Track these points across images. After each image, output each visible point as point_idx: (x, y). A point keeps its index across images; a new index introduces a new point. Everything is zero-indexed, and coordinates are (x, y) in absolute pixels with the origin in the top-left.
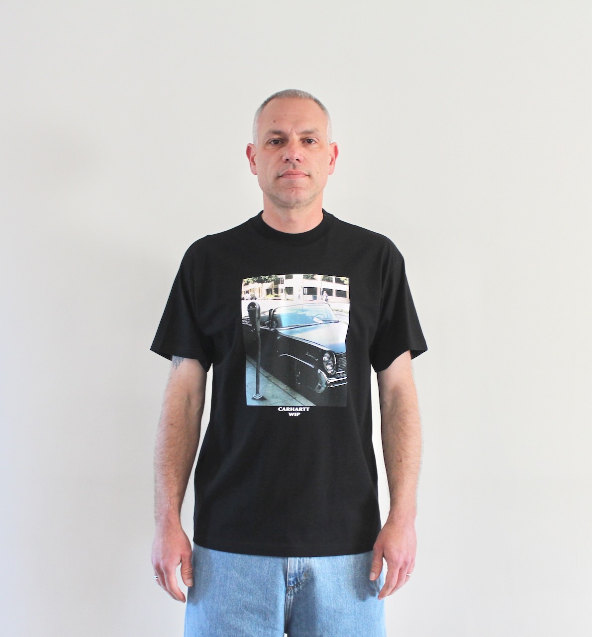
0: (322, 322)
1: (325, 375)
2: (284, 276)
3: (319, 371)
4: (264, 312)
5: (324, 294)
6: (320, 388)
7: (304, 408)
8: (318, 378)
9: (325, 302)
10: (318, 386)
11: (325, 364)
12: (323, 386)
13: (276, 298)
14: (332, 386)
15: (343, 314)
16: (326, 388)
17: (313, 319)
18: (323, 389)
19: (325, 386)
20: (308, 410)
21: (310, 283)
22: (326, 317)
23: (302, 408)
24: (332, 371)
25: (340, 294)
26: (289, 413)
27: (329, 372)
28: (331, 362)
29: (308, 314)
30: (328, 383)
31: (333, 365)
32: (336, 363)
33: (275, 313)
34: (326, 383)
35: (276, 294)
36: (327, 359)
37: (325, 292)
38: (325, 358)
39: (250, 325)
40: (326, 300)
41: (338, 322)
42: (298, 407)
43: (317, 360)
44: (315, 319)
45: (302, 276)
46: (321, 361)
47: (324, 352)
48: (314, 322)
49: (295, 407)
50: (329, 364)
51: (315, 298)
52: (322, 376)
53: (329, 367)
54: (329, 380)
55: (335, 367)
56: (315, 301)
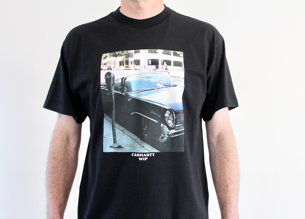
0: (163, 87)
1: (167, 128)
2: (133, 51)
3: (162, 125)
4: (117, 80)
5: (164, 64)
6: (163, 138)
7: (151, 154)
8: (161, 131)
9: (165, 70)
10: (161, 137)
11: (166, 119)
12: (165, 137)
13: (127, 68)
14: (172, 136)
15: (179, 79)
16: (168, 138)
17: (156, 84)
18: (165, 139)
19: (167, 136)
20: (153, 155)
21: (154, 56)
22: (166, 82)
23: (149, 154)
24: (173, 124)
25: (177, 64)
26: (139, 158)
27: (170, 125)
28: (171, 118)
29: (152, 80)
30: (170, 134)
31: (172, 120)
32: (175, 118)
33: (126, 80)
34: (168, 134)
35: (127, 66)
36: (168, 116)
37: (165, 63)
38: (167, 115)
39: (107, 90)
40: (166, 69)
41: (176, 86)
42: (146, 153)
43: (160, 116)
44: (158, 84)
45: (147, 50)
46: (164, 117)
47: (165, 110)
48: (157, 86)
49: (144, 153)
50: (170, 119)
51: (157, 67)
52: (164, 128)
53: (170, 122)
54: (170, 132)
55: (174, 122)
56: (157, 70)
